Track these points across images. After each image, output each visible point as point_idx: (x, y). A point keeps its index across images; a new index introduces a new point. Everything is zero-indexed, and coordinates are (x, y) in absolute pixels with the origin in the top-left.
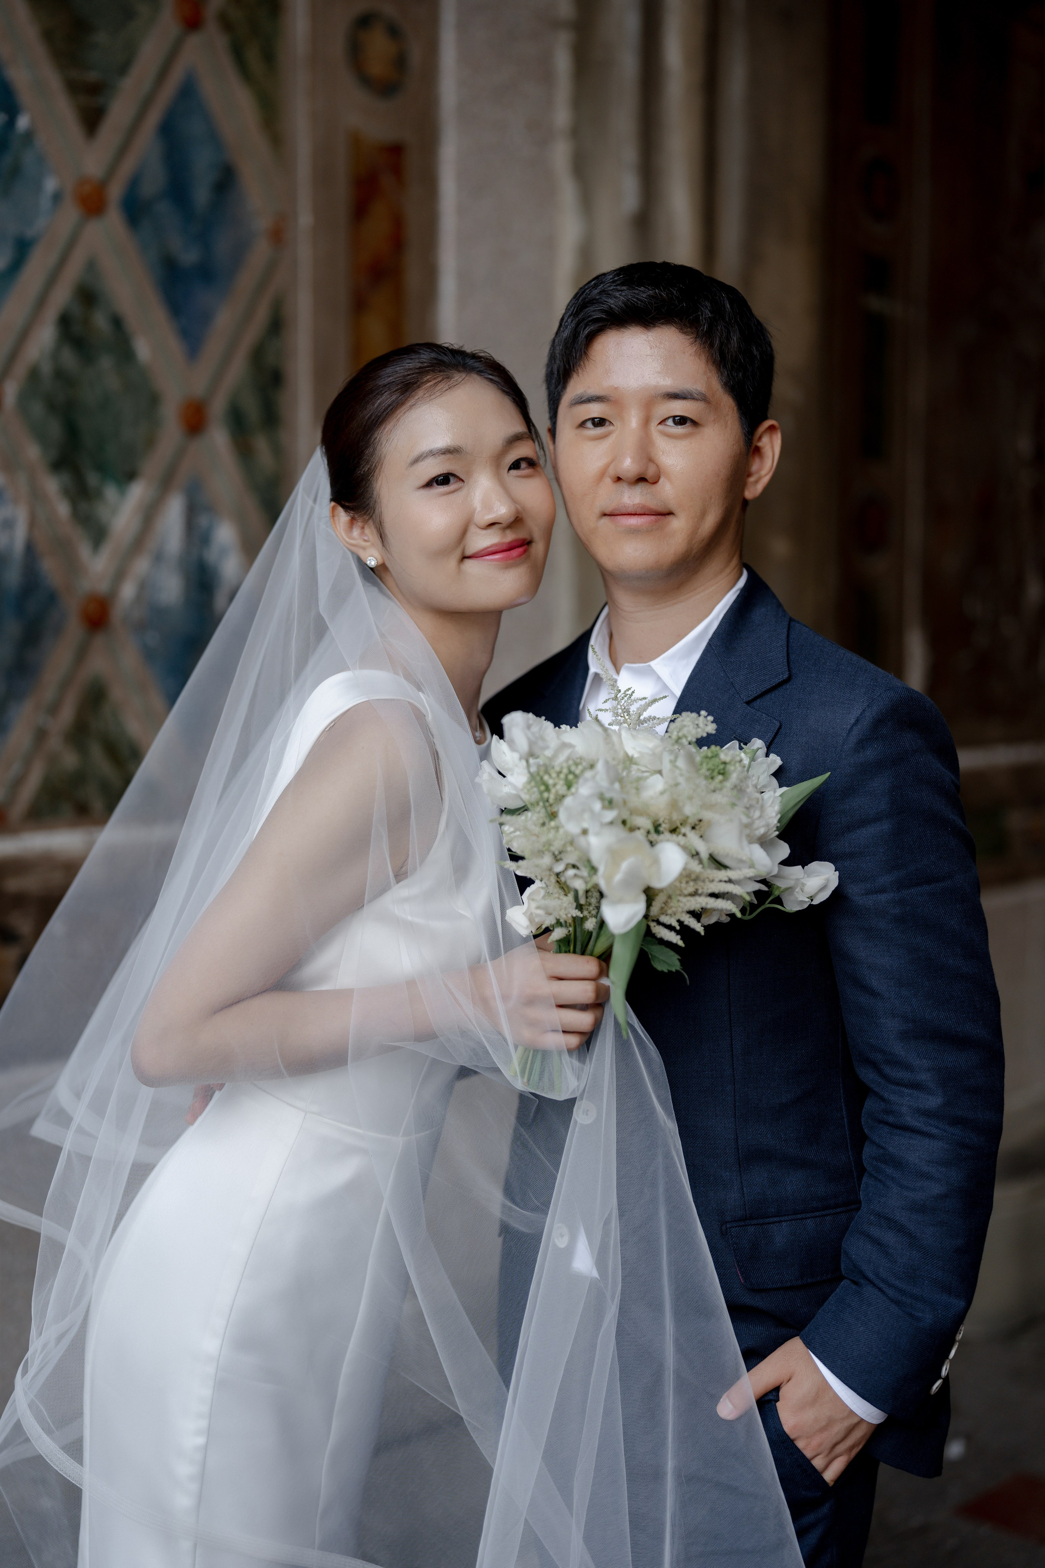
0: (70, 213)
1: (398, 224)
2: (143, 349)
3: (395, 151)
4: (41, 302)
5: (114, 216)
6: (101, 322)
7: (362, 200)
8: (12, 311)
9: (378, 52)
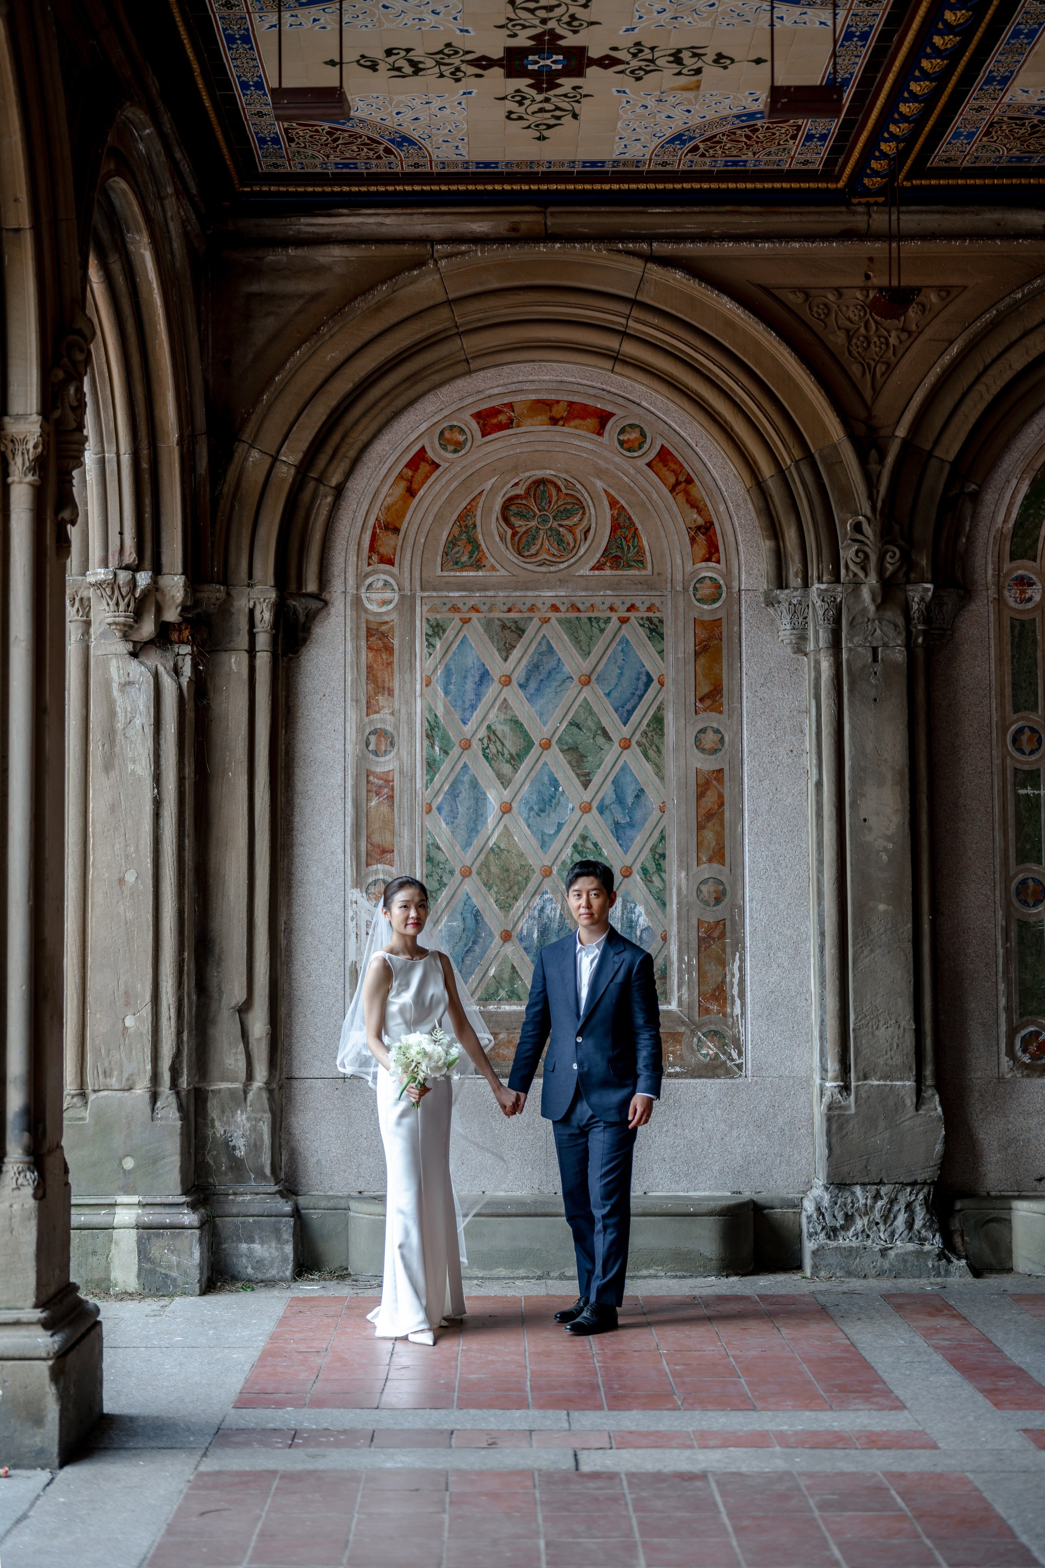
0: (578, 813)
3: (719, 771)
4: (567, 841)
5: (594, 811)
6: (589, 844)
7: (702, 791)
8: (556, 845)
9: (710, 739)
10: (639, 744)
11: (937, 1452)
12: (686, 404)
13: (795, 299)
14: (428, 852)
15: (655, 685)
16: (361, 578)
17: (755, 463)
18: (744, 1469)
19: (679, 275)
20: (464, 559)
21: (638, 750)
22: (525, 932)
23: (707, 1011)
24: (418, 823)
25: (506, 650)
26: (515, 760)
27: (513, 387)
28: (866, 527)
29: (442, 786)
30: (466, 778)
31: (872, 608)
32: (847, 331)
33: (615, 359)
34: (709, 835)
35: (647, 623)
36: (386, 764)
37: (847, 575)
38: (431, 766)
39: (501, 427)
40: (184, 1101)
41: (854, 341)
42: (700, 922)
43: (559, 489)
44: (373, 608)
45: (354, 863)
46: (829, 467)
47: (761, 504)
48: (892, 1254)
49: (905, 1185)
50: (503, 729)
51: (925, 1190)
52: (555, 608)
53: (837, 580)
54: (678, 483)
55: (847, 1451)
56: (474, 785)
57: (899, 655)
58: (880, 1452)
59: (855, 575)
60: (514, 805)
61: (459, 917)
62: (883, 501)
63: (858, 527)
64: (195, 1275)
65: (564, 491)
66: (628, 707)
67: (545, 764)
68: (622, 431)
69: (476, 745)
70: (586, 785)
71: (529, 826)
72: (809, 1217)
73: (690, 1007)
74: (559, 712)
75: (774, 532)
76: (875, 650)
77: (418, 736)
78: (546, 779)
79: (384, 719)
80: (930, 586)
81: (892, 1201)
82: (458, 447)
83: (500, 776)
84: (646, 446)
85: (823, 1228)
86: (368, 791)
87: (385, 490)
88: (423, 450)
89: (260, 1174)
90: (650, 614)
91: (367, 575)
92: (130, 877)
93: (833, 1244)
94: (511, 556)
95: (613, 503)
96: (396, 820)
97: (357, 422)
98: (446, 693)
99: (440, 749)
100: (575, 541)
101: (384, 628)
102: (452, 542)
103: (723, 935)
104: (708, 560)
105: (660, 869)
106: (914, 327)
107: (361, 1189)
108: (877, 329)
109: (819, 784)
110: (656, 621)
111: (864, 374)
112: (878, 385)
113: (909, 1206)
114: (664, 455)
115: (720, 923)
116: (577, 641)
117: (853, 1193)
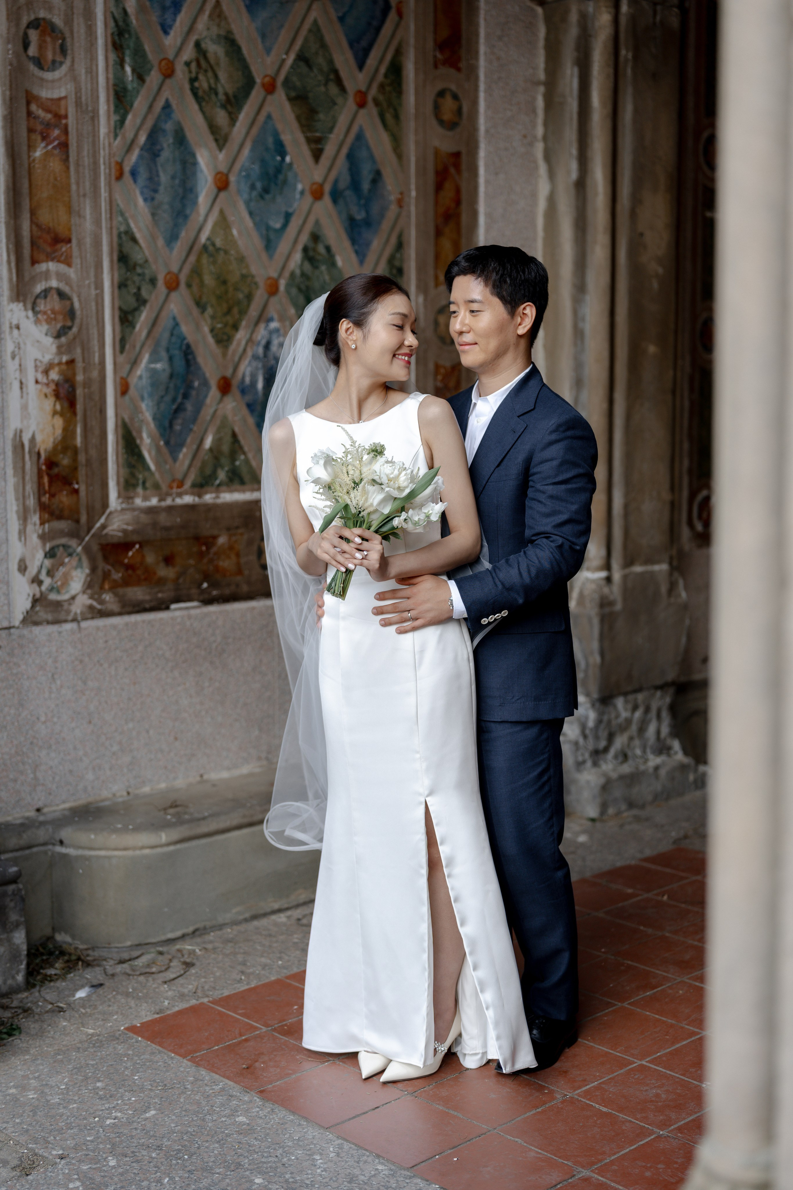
0: (309, 199)
1: (458, 191)
2: (339, 262)
3: (457, 155)
4: (296, 242)
5: (327, 199)
6: (321, 249)
7: (440, 181)
8: (283, 246)
9: (448, 107)
10: (377, 103)
14: (120, 245)
15: (392, 16)
21: (374, 111)
22: (248, 380)
24: (104, 194)
26: (232, 104)
29: (136, 135)
30: (169, 126)
36: (54, 86)
38: (120, 98)
42: (437, 367)
45: (13, 258)
49: (657, 688)
50: (215, 51)
51: (672, 692)
56: (181, 139)
57: (674, 19)
60: (232, 178)
61: (164, 354)
66: (364, 43)
67: (269, 117)
69: (181, 72)
70: (317, 155)
71: (251, 214)
74: (284, 36)
77: (101, 42)
78: (270, 140)
79: (49, 2)
83: (213, 129)
86: (30, 130)
96: (74, 187)
99: (134, 71)
107: (40, 804)
113: (659, 713)
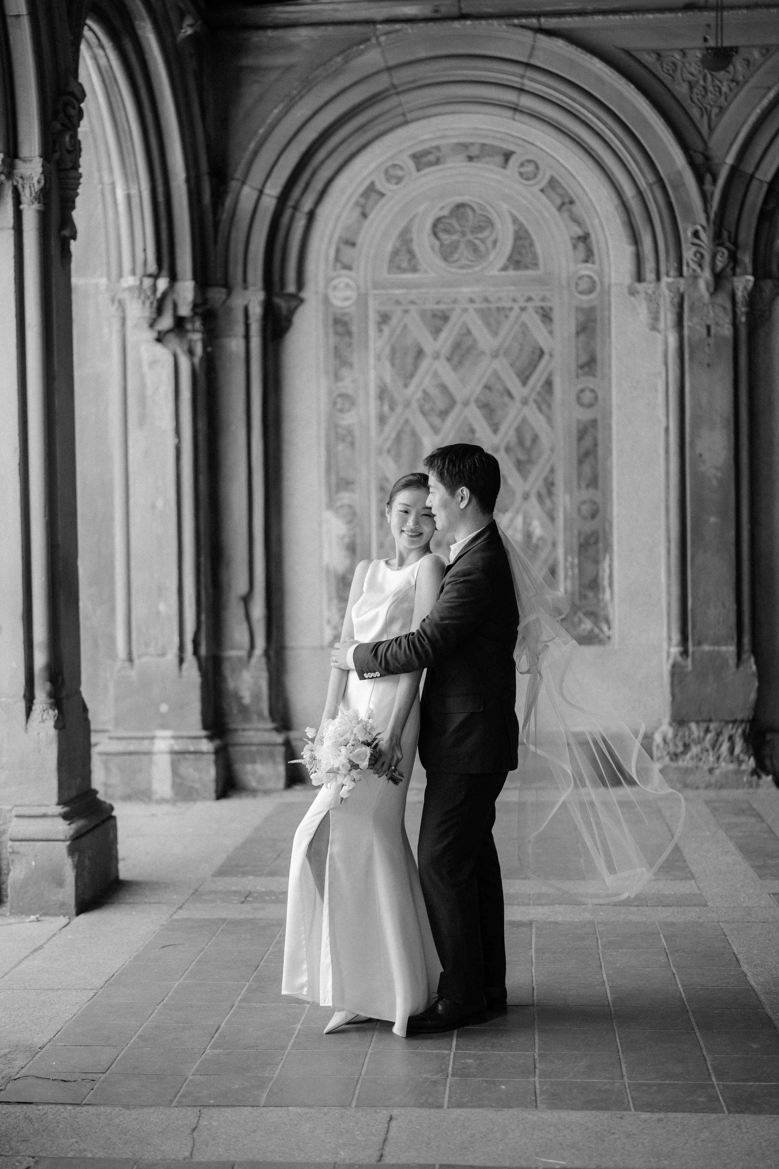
1: (596, 439)
3: (595, 421)
7: (582, 434)
9: (587, 397)
10: (535, 401)
11: (706, 908)
12: (567, 142)
13: (649, 59)
15: (546, 357)
16: (329, 280)
17: (621, 187)
18: (560, 919)
19: (560, 43)
20: (405, 265)
21: (534, 406)
23: (585, 597)
24: (373, 462)
25: (436, 332)
26: (444, 414)
27: (439, 134)
28: (703, 235)
29: (390, 434)
30: (408, 429)
31: (706, 295)
32: (690, 82)
33: (515, 110)
34: (587, 468)
35: (541, 311)
36: (349, 419)
37: (688, 270)
38: (382, 420)
39: (430, 164)
40: (204, 664)
41: (695, 90)
42: (580, 533)
43: (473, 210)
44: (337, 303)
45: (327, 492)
46: (675, 188)
47: (625, 218)
48: (717, 772)
49: (727, 722)
50: (434, 392)
51: (743, 726)
52: (472, 301)
53: (681, 275)
54: (563, 204)
55: (640, 908)
56: (414, 433)
57: (727, 331)
58: (663, 909)
59: (694, 270)
62: (716, 215)
63: (696, 234)
64: (212, 786)
65: (479, 211)
66: (527, 373)
67: (466, 417)
68: (522, 165)
69: (415, 405)
70: (495, 431)
72: (658, 746)
73: (573, 594)
74: (475, 379)
75: (635, 240)
76: (708, 328)
77: (372, 398)
79: (347, 386)
80: (751, 278)
81: (719, 734)
82: (399, 180)
83: (433, 427)
84: (539, 176)
85: (668, 753)
86: (337, 439)
87: (345, 215)
88: (372, 184)
89: (260, 715)
90: (543, 304)
91: (332, 279)
92: (160, 503)
93: (674, 765)
94: (439, 262)
95: (515, 220)
96: (357, 460)
97: (322, 162)
98: (393, 365)
99: (389, 407)
100: (487, 249)
101: (346, 318)
102: (395, 253)
103: (596, 542)
104: (586, 261)
105: (550, 493)
106: (740, 78)
108: (713, 80)
109: (667, 429)
110: (547, 310)
111: (702, 116)
112: (713, 123)
113: (731, 738)
114: (553, 183)
115: (595, 534)
116: (488, 325)
117: (690, 729)
